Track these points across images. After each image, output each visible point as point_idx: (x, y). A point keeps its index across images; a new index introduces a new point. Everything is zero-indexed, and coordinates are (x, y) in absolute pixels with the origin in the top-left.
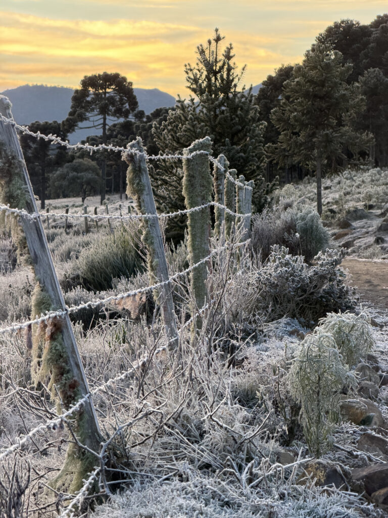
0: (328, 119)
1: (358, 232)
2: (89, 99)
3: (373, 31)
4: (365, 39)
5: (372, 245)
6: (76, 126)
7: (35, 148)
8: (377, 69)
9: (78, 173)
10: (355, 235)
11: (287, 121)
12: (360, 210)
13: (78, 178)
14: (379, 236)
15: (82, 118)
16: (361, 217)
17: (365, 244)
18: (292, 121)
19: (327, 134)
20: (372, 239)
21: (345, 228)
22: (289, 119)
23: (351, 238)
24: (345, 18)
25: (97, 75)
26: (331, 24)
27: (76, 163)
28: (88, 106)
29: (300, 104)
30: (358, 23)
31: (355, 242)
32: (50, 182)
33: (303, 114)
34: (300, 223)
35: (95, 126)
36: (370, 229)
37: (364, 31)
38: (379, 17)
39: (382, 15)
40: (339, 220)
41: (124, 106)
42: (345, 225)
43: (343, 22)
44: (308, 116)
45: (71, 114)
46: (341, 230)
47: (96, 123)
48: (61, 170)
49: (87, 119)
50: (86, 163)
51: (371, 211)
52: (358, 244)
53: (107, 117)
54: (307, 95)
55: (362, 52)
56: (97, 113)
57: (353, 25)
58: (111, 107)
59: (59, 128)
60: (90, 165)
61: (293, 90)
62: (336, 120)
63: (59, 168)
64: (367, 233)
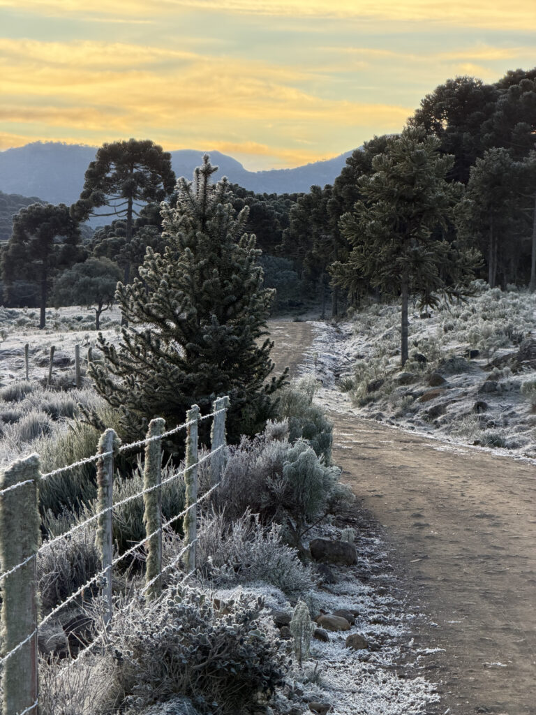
0: (419, 229)
1: (453, 392)
2: (109, 175)
3: (500, 94)
4: (488, 105)
5: (469, 413)
6: (91, 212)
7: (34, 241)
8: (502, 149)
9: (92, 277)
10: (448, 397)
11: (360, 232)
12: (458, 359)
13: (91, 284)
14: (482, 400)
15: (100, 201)
16: (459, 370)
17: (461, 411)
18: (368, 232)
19: (415, 252)
20: (469, 404)
21: (437, 385)
22: (364, 229)
23: (443, 400)
24: (462, 75)
25: (121, 143)
26: (443, 83)
27: (89, 263)
28: (108, 185)
29: (380, 208)
30: (480, 82)
31: (447, 407)
32: (53, 289)
33: (384, 223)
34: (287, 465)
35: (116, 213)
36: (470, 389)
37: (487, 93)
38: (510, 73)
39: (514, 70)
40: (429, 372)
41: (158, 186)
42: (437, 381)
43: (458, 80)
44: (391, 226)
45: (84, 195)
46: (431, 388)
47: (118, 209)
48: (68, 272)
49: (104, 203)
50: (103, 263)
51: (474, 360)
52: (451, 411)
53: (134, 201)
54: (390, 196)
55: (485, 122)
56: (119, 195)
57: (473, 84)
58: (139, 188)
59: (68, 214)
60: (109, 266)
61: (370, 189)
62: (431, 231)
63: (66, 270)
64: (465, 394)
